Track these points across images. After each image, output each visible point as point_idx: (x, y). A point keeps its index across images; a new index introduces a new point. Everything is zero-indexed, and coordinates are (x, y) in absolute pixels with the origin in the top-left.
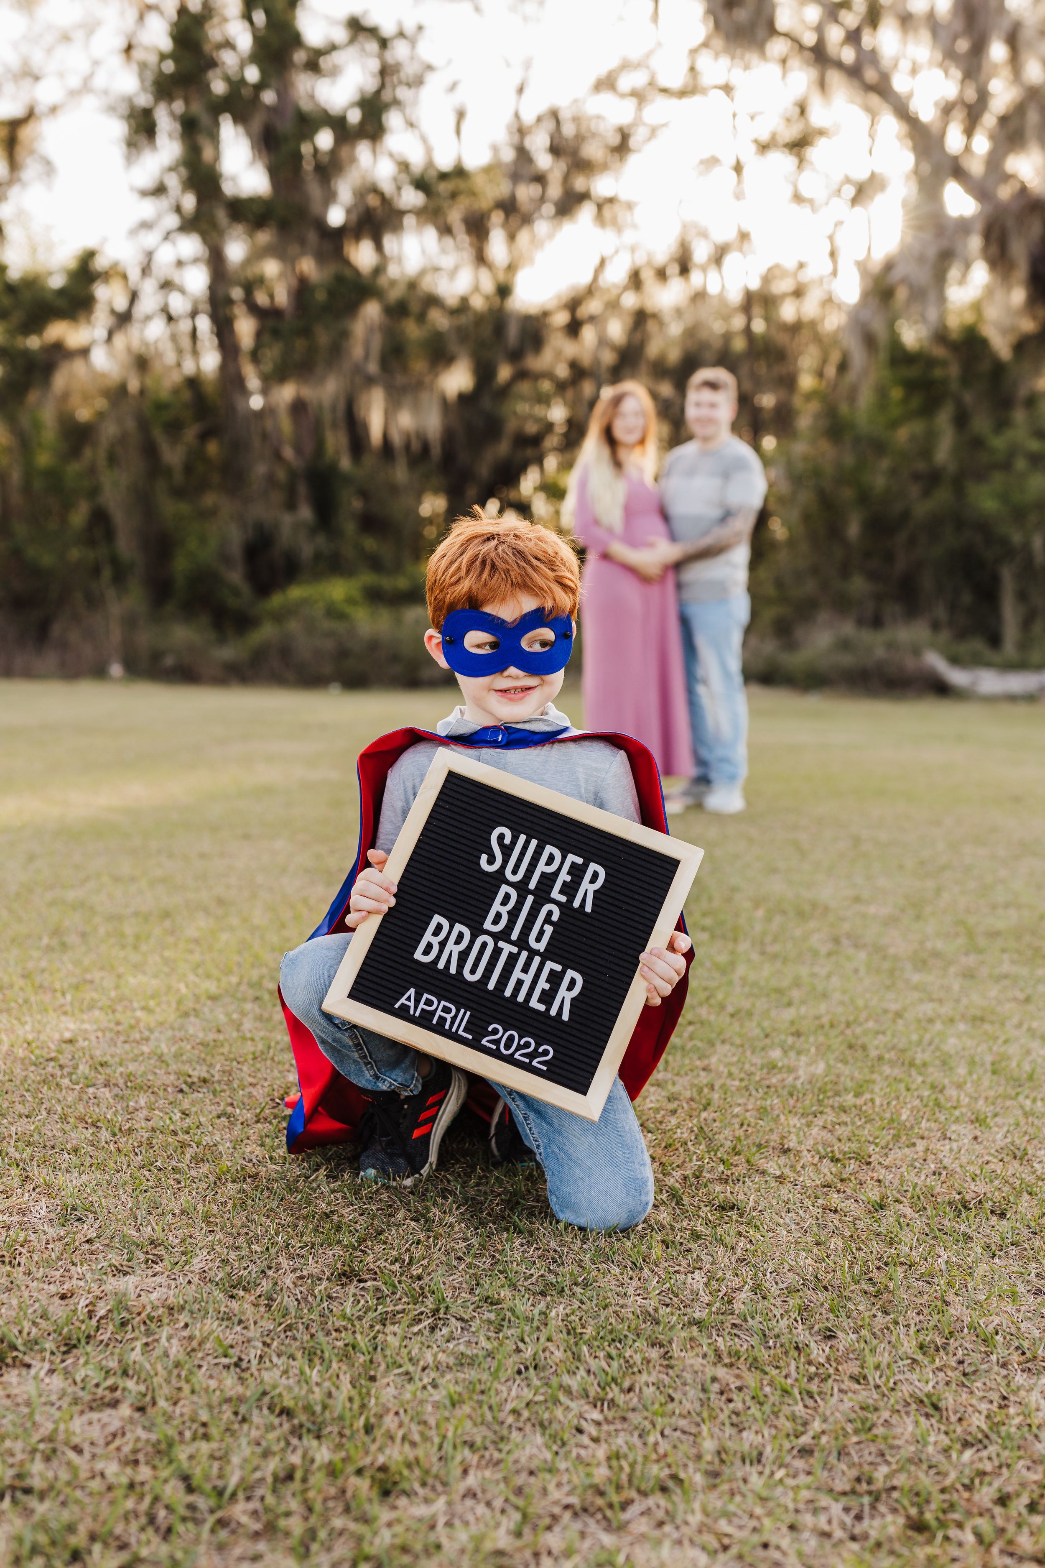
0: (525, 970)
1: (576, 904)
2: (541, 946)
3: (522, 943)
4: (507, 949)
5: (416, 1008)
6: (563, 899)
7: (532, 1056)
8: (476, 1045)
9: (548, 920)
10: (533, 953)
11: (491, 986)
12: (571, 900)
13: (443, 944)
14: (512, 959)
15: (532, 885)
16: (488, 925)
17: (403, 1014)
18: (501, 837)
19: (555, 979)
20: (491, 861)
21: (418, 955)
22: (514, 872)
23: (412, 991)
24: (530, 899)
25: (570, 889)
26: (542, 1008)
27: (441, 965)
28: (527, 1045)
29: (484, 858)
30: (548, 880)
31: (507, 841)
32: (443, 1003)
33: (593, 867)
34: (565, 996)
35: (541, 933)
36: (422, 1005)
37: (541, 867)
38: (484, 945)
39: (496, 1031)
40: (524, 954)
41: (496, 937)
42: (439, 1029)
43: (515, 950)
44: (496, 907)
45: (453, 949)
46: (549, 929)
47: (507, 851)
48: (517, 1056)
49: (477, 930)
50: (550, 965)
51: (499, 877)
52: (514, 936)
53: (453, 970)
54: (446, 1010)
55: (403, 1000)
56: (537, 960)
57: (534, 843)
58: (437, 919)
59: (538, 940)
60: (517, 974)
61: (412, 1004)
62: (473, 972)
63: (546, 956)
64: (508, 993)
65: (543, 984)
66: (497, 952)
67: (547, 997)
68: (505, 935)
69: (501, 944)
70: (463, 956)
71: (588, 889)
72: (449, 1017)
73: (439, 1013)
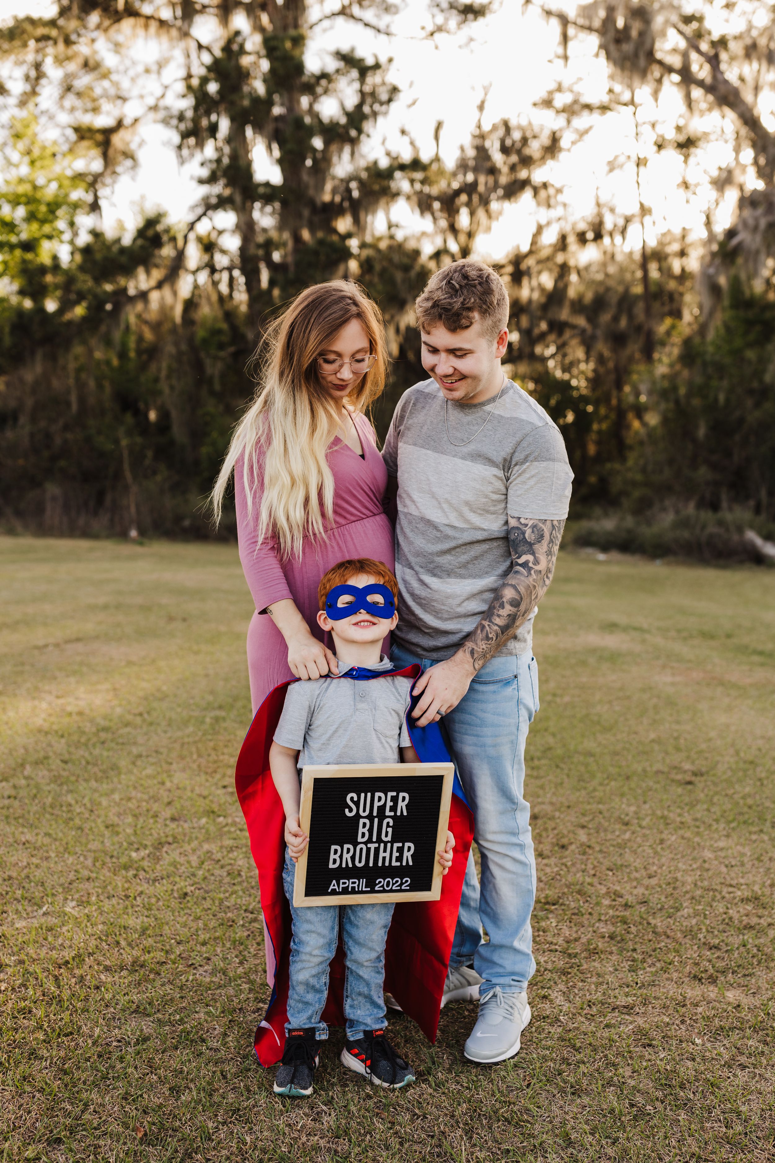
0: (385, 851)
1: (399, 814)
2: (389, 838)
3: (379, 840)
4: (372, 846)
5: (339, 887)
6: (392, 814)
7: (400, 885)
8: (373, 891)
9: (388, 826)
10: (386, 843)
11: (371, 865)
12: (396, 813)
13: (341, 857)
14: (377, 850)
15: (375, 814)
16: (360, 839)
17: (334, 893)
18: (352, 799)
19: (400, 850)
20: (351, 810)
21: (331, 866)
22: (364, 811)
23: (334, 882)
24: (376, 820)
25: (394, 808)
26: (398, 864)
27: (344, 866)
28: (397, 882)
29: (347, 810)
30: (382, 809)
31: (356, 799)
32: (351, 881)
33: (401, 795)
34: (408, 855)
35: (387, 833)
36: (341, 886)
37: (377, 804)
38: (361, 849)
39: (380, 882)
40: (382, 845)
41: (366, 843)
42: (354, 892)
43: (376, 845)
44: (361, 830)
45: (347, 856)
46: (390, 830)
47: (357, 804)
48: (394, 888)
49: (355, 844)
50: (396, 845)
51: (358, 816)
52: (374, 839)
53: (350, 865)
54: (354, 883)
55: (332, 887)
56: (389, 845)
57: (369, 795)
58: (333, 847)
59: (386, 836)
60: (382, 854)
61: (336, 887)
62: (360, 862)
63: (392, 842)
64: (380, 864)
65: (396, 854)
66: (368, 850)
67: (399, 859)
68: (370, 841)
69: (369, 845)
70: (353, 858)
71: (402, 805)
72: (356, 885)
73: (351, 885)
